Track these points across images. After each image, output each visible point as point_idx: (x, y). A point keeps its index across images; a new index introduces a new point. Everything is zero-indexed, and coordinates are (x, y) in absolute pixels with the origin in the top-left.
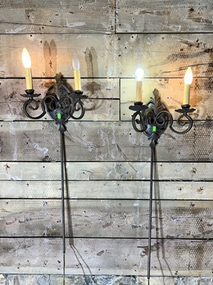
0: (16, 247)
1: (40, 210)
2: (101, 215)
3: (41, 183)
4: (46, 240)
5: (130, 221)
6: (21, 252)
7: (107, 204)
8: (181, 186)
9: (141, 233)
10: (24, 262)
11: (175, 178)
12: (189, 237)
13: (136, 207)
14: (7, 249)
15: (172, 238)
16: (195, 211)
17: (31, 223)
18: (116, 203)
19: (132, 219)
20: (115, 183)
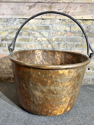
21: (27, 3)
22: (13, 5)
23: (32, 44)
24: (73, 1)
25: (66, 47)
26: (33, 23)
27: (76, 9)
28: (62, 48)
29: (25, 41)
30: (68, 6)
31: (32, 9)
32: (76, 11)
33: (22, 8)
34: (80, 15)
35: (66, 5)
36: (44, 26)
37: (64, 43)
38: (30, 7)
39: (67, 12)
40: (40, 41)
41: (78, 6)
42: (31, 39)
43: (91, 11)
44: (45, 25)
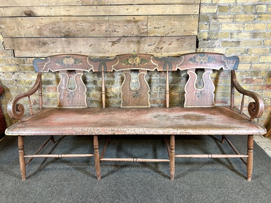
0: (49, 43)
1: (59, 22)
2: (89, 25)
3: (57, 7)
4: (64, 39)
5: (104, 28)
6: (52, 45)
7: (92, 19)
8: (128, 7)
9: (110, 34)
10: (54, 51)
11: (125, 3)
12: (133, 36)
13: (106, 20)
14: (44, 44)
15: (125, 37)
16: (136, 22)
17: (55, 29)
18: (96, 18)
19: (105, 27)
20: (95, 7)
21: (109, 39)
22: (91, 41)
24: (168, 34)
25: (160, 89)
27: (171, 44)
28: (155, 91)
29: (109, 84)
30: (160, 41)
31: (116, 46)
32: (172, 46)
33: (103, 44)
34: (176, 51)
35: (159, 39)
37: (156, 85)
38: (114, 43)
39: (160, 48)
41: (174, 40)
43: (190, 46)
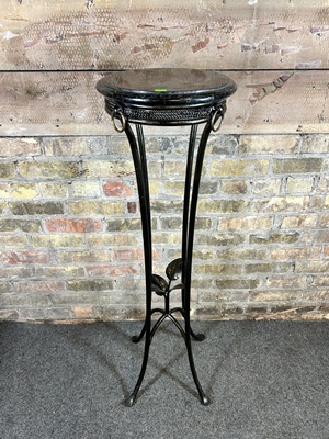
23: (248, 218)
26: (264, 150)
36: (304, 159)
40: (277, 206)
42: (246, 203)
44: (307, 156)
